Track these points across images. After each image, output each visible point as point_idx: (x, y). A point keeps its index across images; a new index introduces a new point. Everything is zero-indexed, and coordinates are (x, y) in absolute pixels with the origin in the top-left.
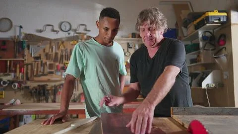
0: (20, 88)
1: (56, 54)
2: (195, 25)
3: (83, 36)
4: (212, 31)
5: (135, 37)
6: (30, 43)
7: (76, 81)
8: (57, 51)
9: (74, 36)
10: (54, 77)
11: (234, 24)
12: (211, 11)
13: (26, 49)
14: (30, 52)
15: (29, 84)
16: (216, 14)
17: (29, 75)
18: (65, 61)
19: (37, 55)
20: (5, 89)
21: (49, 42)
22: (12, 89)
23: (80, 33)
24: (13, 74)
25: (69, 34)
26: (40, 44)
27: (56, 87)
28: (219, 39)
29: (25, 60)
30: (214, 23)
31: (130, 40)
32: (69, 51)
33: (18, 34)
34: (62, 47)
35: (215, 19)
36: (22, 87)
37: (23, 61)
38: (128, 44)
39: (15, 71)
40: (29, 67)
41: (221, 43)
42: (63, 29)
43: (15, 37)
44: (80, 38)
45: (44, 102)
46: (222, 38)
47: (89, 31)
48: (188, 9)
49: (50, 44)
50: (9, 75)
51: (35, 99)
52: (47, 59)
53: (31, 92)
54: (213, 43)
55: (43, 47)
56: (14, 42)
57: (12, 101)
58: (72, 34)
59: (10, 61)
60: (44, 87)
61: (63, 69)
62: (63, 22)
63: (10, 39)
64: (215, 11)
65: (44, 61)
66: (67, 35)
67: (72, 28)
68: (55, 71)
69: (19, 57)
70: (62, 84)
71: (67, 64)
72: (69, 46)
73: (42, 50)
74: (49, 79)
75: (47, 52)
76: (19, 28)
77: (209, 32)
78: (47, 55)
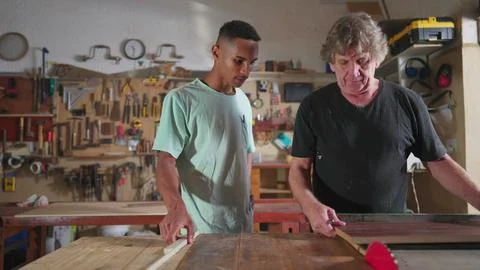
0: (45, 172)
1: (116, 104)
2: (391, 46)
3: (168, 68)
4: (424, 58)
5: (272, 70)
6: (62, 83)
8: (118, 99)
9: (150, 69)
10: (113, 150)
11: (468, 45)
12: (422, 19)
13: (56, 94)
14: (64, 101)
15: (63, 163)
16: (432, 24)
17: (63, 146)
18: (133, 118)
19: (78, 107)
20: (16, 173)
21: (101, 80)
22: (30, 174)
23: (163, 62)
24: (31, 145)
25: (141, 63)
26: (84, 84)
27: (115, 169)
28: (439, 73)
29: (55, 116)
30: (428, 42)
31: (262, 76)
32: (140, 97)
33: (39, 64)
34: (127, 91)
35: (431, 36)
36: (49, 169)
37: (50, 118)
38: (258, 83)
39: (36, 139)
40: (64, 129)
41: (442, 82)
42: (130, 53)
43: (33, 70)
44: (162, 72)
45: (94, 199)
46: (445, 73)
47: (180, 57)
49: (104, 83)
50: (24, 146)
51: (77, 194)
52: (98, 114)
53: (67, 180)
54: (426, 81)
55: (91, 89)
56: (32, 80)
57: (32, 199)
58: (147, 64)
59: (26, 120)
60: (92, 169)
61: (130, 133)
62: (129, 40)
63: (26, 76)
64: (430, 19)
65: (92, 117)
66: (138, 67)
67: (147, 52)
68: (115, 138)
69: (42, 110)
70: (128, 164)
71: (138, 123)
72: (141, 88)
73: (88, 96)
74: (102, 154)
75: (98, 100)
76: (41, 53)
77: (420, 60)
78: (97, 105)
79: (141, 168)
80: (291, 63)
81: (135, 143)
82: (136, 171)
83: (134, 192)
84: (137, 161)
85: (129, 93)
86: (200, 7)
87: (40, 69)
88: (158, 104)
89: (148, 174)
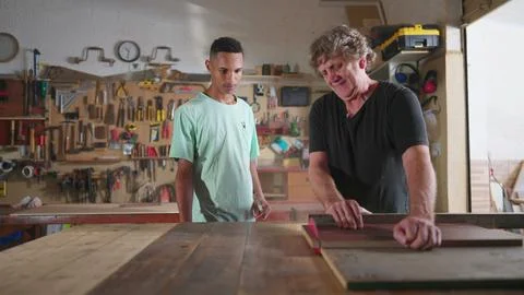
0: (37, 176)
1: (110, 107)
2: (383, 52)
3: (164, 71)
4: (414, 64)
5: (269, 74)
6: (54, 85)
7: (152, 163)
8: (112, 102)
9: (145, 71)
10: (107, 154)
11: (451, 52)
12: (409, 26)
14: (57, 104)
15: (55, 167)
16: (418, 31)
17: (56, 151)
18: (127, 122)
19: (71, 110)
20: (7, 178)
21: (95, 83)
22: (21, 178)
23: (157, 65)
24: (22, 149)
25: (135, 66)
26: (78, 86)
27: (110, 173)
28: (426, 79)
29: (48, 119)
30: (413, 48)
31: (258, 79)
32: (135, 99)
33: (30, 66)
34: (121, 94)
35: (417, 43)
36: (41, 173)
37: (42, 122)
38: (255, 86)
39: (28, 143)
40: (56, 133)
41: (428, 88)
42: (124, 56)
43: (25, 71)
44: (157, 74)
45: (88, 201)
46: (431, 78)
47: (176, 60)
48: (377, 17)
49: (98, 87)
50: (14, 149)
51: (70, 199)
52: (91, 117)
53: (60, 184)
54: (416, 87)
55: (84, 92)
56: (23, 82)
58: (142, 66)
59: (17, 122)
60: (85, 174)
61: (126, 137)
62: (123, 42)
63: (15, 78)
64: (417, 26)
65: (86, 120)
66: (132, 69)
67: (142, 54)
68: (109, 142)
69: (33, 113)
70: (122, 168)
71: (132, 127)
72: (137, 92)
73: (81, 99)
74: (96, 159)
75: (92, 102)
76: (32, 54)
77: (409, 65)
78: (90, 109)
79: (136, 173)
80: (288, 66)
81: (130, 147)
82: (131, 175)
83: (129, 196)
84: (131, 165)
85: (124, 96)
86: (195, 8)
87: (31, 71)
88: (154, 107)
89: (143, 179)
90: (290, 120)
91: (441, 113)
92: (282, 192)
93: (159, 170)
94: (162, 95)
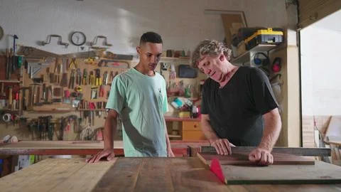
0: (13, 121)
1: (65, 75)
2: (246, 45)
3: (101, 52)
4: (266, 53)
5: (171, 56)
6: (27, 59)
7: (92, 113)
8: (66, 72)
9: (89, 52)
10: (60, 107)
11: (291, 46)
12: (264, 29)
13: (23, 67)
14: (28, 72)
15: (26, 114)
16: (270, 32)
17: (27, 103)
18: (76, 85)
19: (38, 76)
21: (55, 58)
22: (2, 121)
23: (98, 48)
24: (3, 101)
25: (82, 48)
26: (43, 60)
27: (63, 119)
28: (274, 62)
29: (22, 82)
30: (267, 43)
31: (164, 60)
32: (82, 71)
34: (72, 67)
35: (269, 39)
36: (16, 119)
37: (18, 84)
38: (162, 64)
39: (7, 98)
40: (27, 91)
41: (276, 68)
42: (75, 41)
43: (7, 50)
44: (97, 54)
45: (47, 139)
46: (277, 62)
47: (110, 45)
48: (241, 22)
49: (57, 61)
51: (35, 136)
52: (51, 82)
53: (29, 126)
54: (267, 67)
55: (47, 65)
56: (6, 57)
57: (7, 138)
58: (87, 49)
60: (47, 119)
61: (74, 95)
62: (75, 33)
64: (269, 29)
65: (48, 84)
66: (80, 50)
67: (87, 40)
68: (63, 98)
69: (12, 78)
70: (72, 116)
71: (79, 89)
72: (82, 65)
73: (45, 69)
74: (54, 110)
75: (53, 72)
76: (13, 38)
77: (263, 54)
78: (51, 76)
79: (81, 119)
80: (183, 52)
81: (77, 102)
82: (78, 122)
83: (76, 135)
84: (78, 114)
85: (74, 68)
86: (123, 12)
87: (11, 49)
88: (94, 76)
89: (85, 124)
90: (184, 86)
91: (284, 85)
92: (178, 134)
93: (96, 117)
94: (100, 68)
